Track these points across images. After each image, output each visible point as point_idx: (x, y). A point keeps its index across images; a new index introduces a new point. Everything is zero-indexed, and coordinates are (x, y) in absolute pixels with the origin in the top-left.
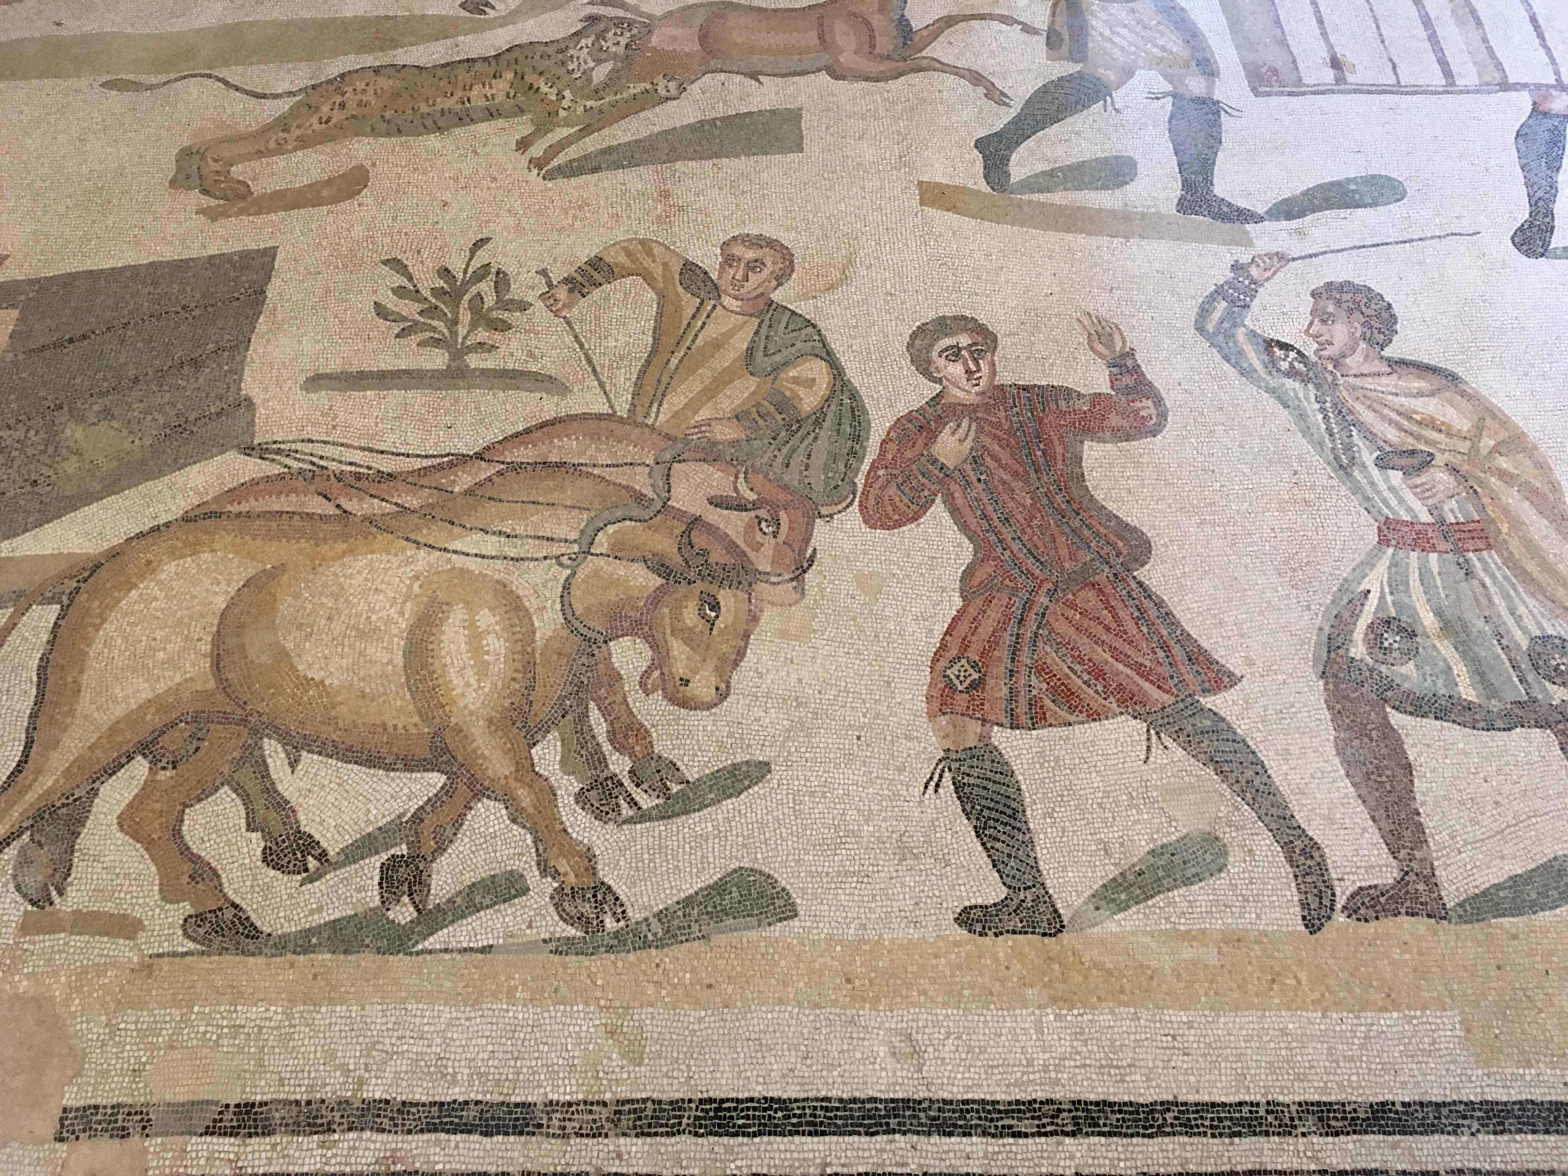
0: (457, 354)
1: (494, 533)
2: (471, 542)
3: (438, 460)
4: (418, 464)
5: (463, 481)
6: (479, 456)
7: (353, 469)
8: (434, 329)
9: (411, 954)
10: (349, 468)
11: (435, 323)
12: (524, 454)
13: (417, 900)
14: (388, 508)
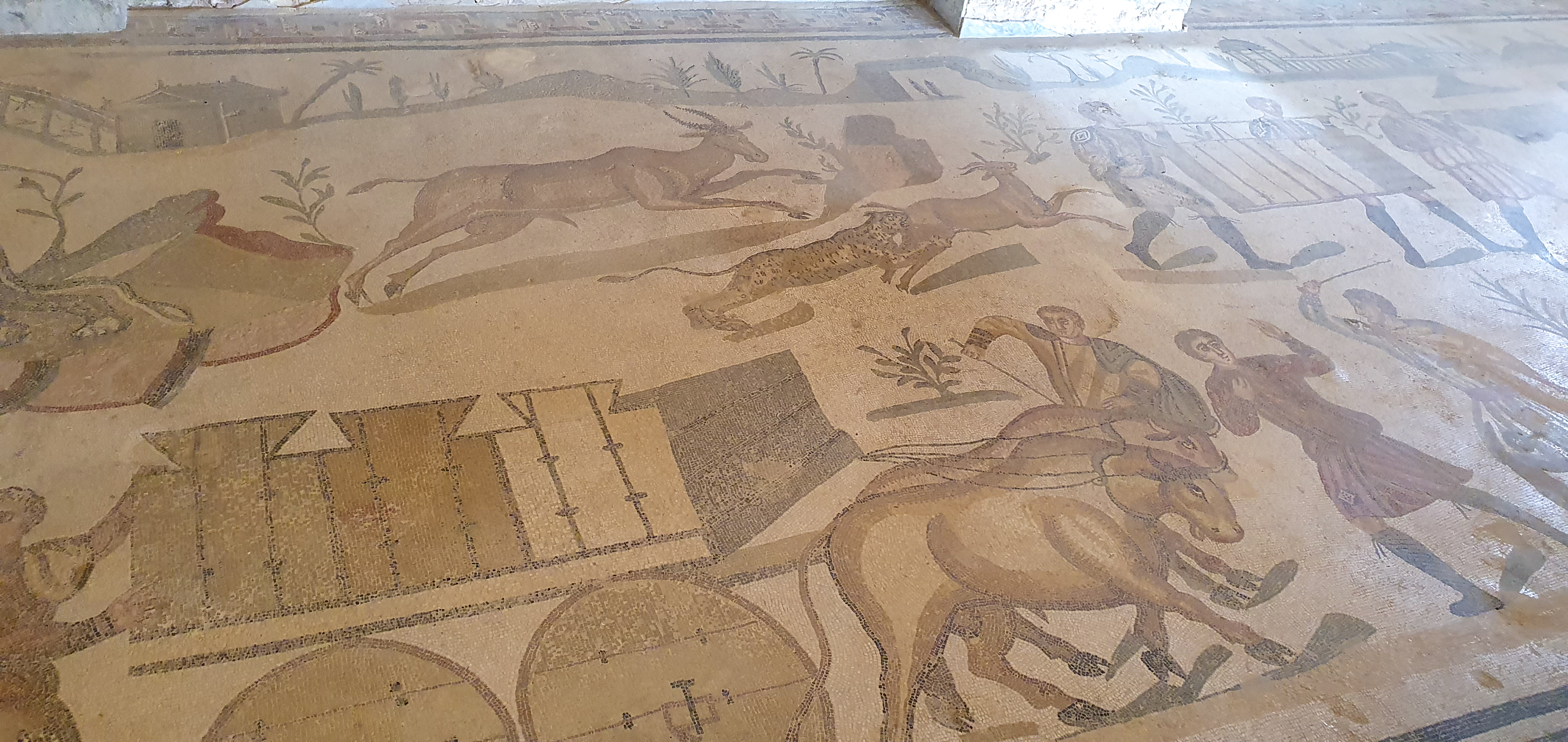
0: (942, 388)
1: (1046, 475)
2: (1035, 482)
3: (980, 444)
4: (972, 447)
5: (1004, 451)
6: (1001, 437)
7: (935, 456)
8: (916, 378)
9: (1199, 700)
10: (932, 457)
11: (914, 375)
12: (1024, 432)
13: (1176, 672)
14: (976, 474)
